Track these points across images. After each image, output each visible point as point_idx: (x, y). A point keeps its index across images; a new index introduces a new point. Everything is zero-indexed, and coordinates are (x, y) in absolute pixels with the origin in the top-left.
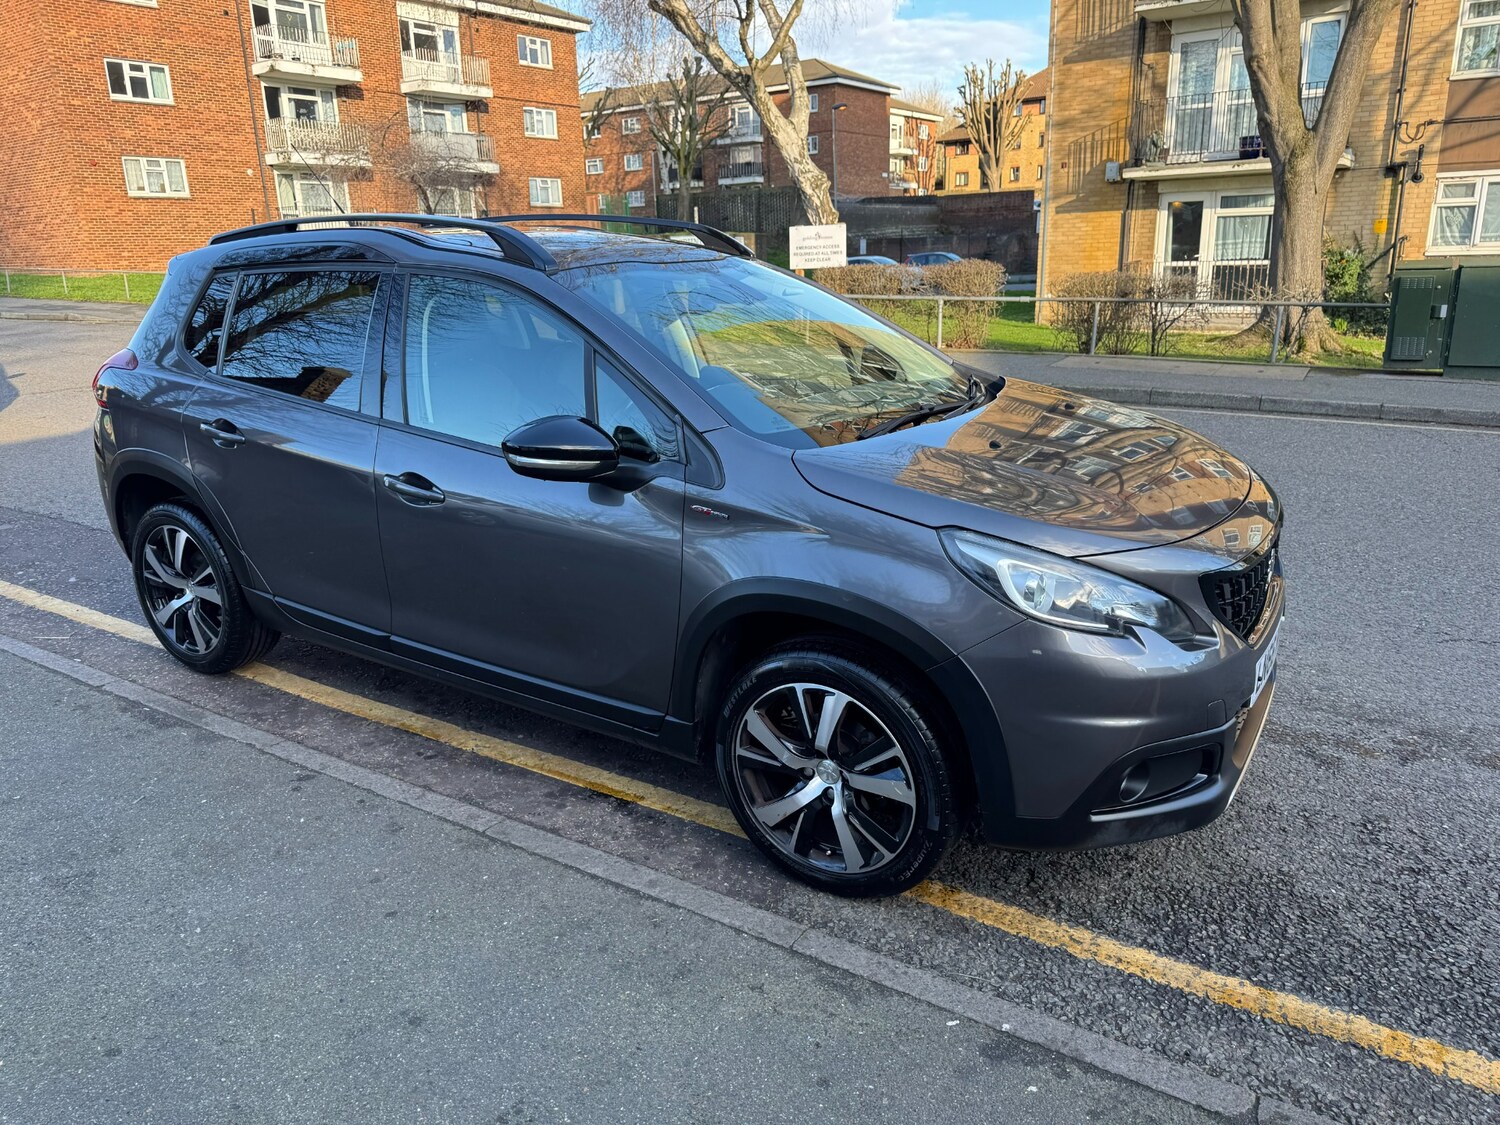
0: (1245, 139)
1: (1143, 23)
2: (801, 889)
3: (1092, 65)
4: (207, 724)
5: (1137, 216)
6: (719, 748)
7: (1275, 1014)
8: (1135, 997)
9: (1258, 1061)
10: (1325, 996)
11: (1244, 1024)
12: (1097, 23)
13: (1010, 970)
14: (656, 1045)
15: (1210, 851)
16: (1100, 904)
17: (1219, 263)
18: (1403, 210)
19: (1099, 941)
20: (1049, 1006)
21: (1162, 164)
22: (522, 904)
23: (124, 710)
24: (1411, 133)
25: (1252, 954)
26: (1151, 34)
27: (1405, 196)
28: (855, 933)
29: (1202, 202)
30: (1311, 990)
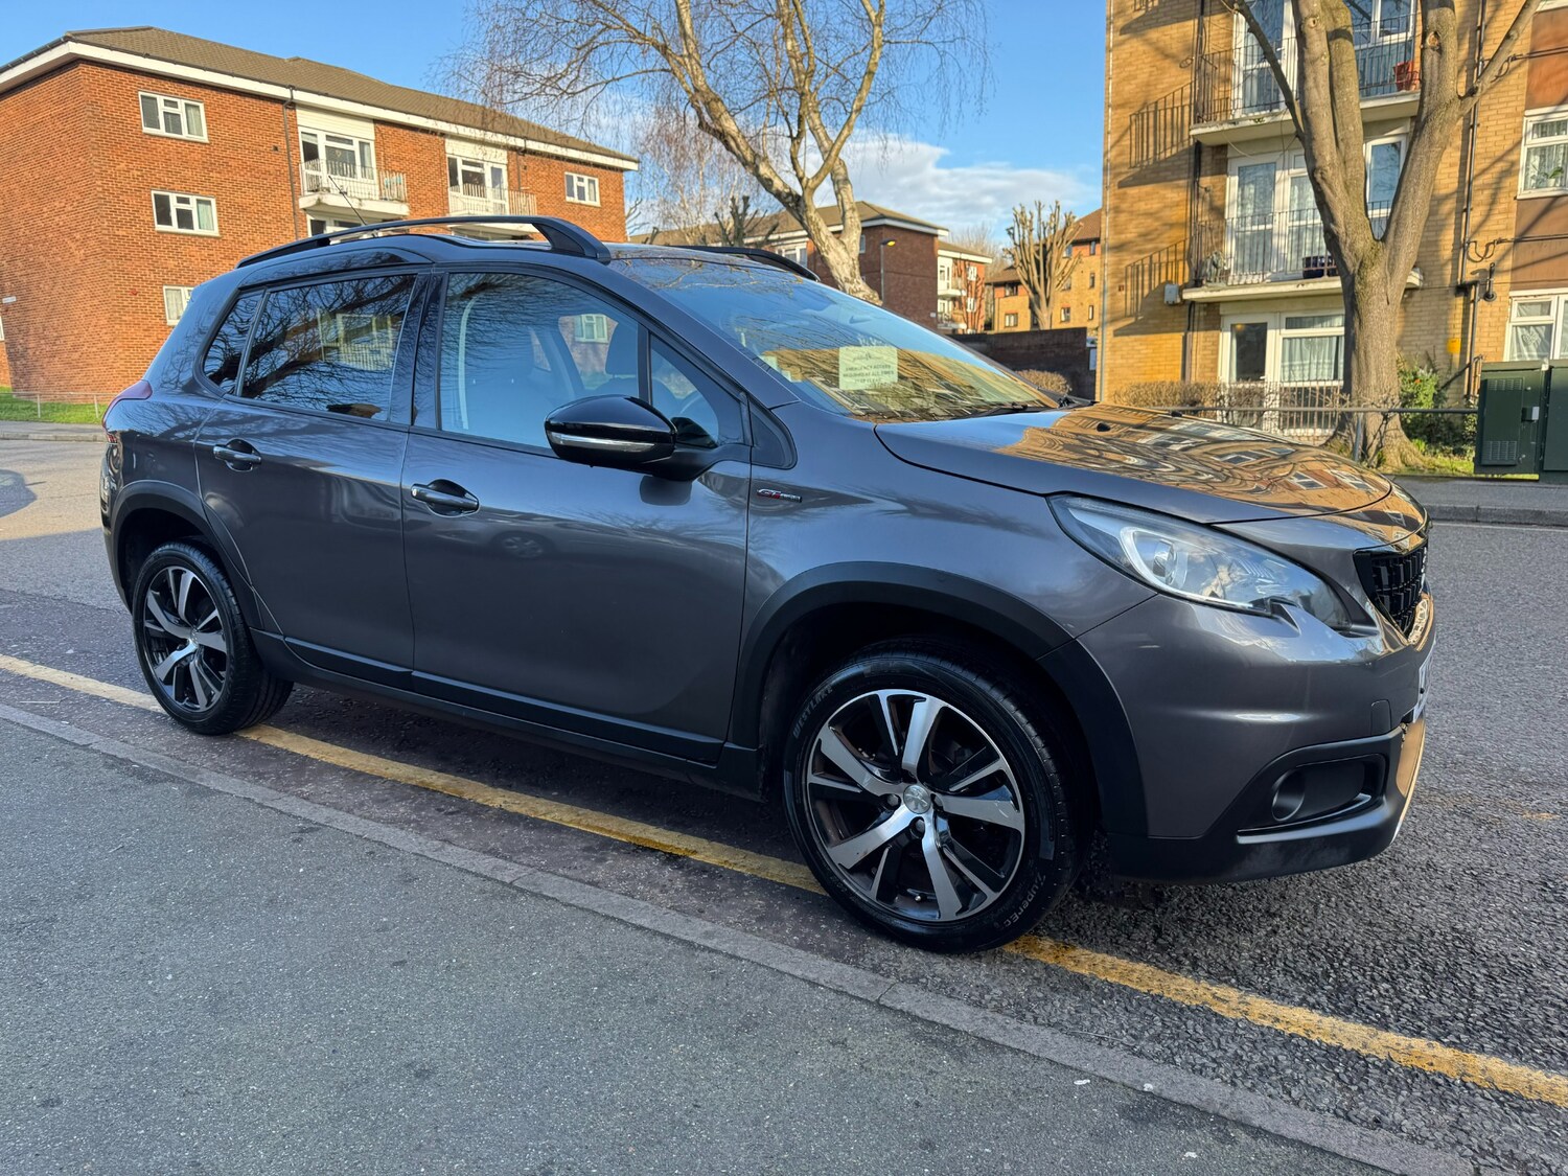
0: (1308, 259)
1: (1198, 147)
2: (883, 945)
3: (1148, 188)
4: (201, 780)
5: (1199, 338)
6: (787, 776)
7: (1478, 1078)
8: (1302, 1059)
9: (1468, 1128)
10: (1535, 1059)
11: (1442, 1089)
12: (1151, 149)
13: (1143, 1029)
14: (717, 1103)
15: (1366, 907)
16: (1244, 961)
17: (1286, 385)
18: (1477, 329)
19: (1248, 999)
20: (1198, 1067)
21: (1222, 285)
22: (555, 955)
23: (112, 767)
24: (1481, 250)
25: (1437, 1014)
26: (1206, 158)
27: (1478, 315)
28: (954, 990)
29: (1266, 324)
30: (1516, 1052)
